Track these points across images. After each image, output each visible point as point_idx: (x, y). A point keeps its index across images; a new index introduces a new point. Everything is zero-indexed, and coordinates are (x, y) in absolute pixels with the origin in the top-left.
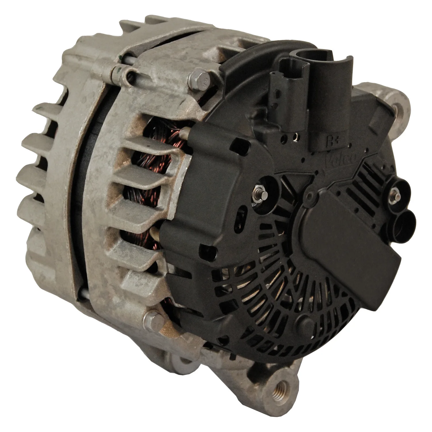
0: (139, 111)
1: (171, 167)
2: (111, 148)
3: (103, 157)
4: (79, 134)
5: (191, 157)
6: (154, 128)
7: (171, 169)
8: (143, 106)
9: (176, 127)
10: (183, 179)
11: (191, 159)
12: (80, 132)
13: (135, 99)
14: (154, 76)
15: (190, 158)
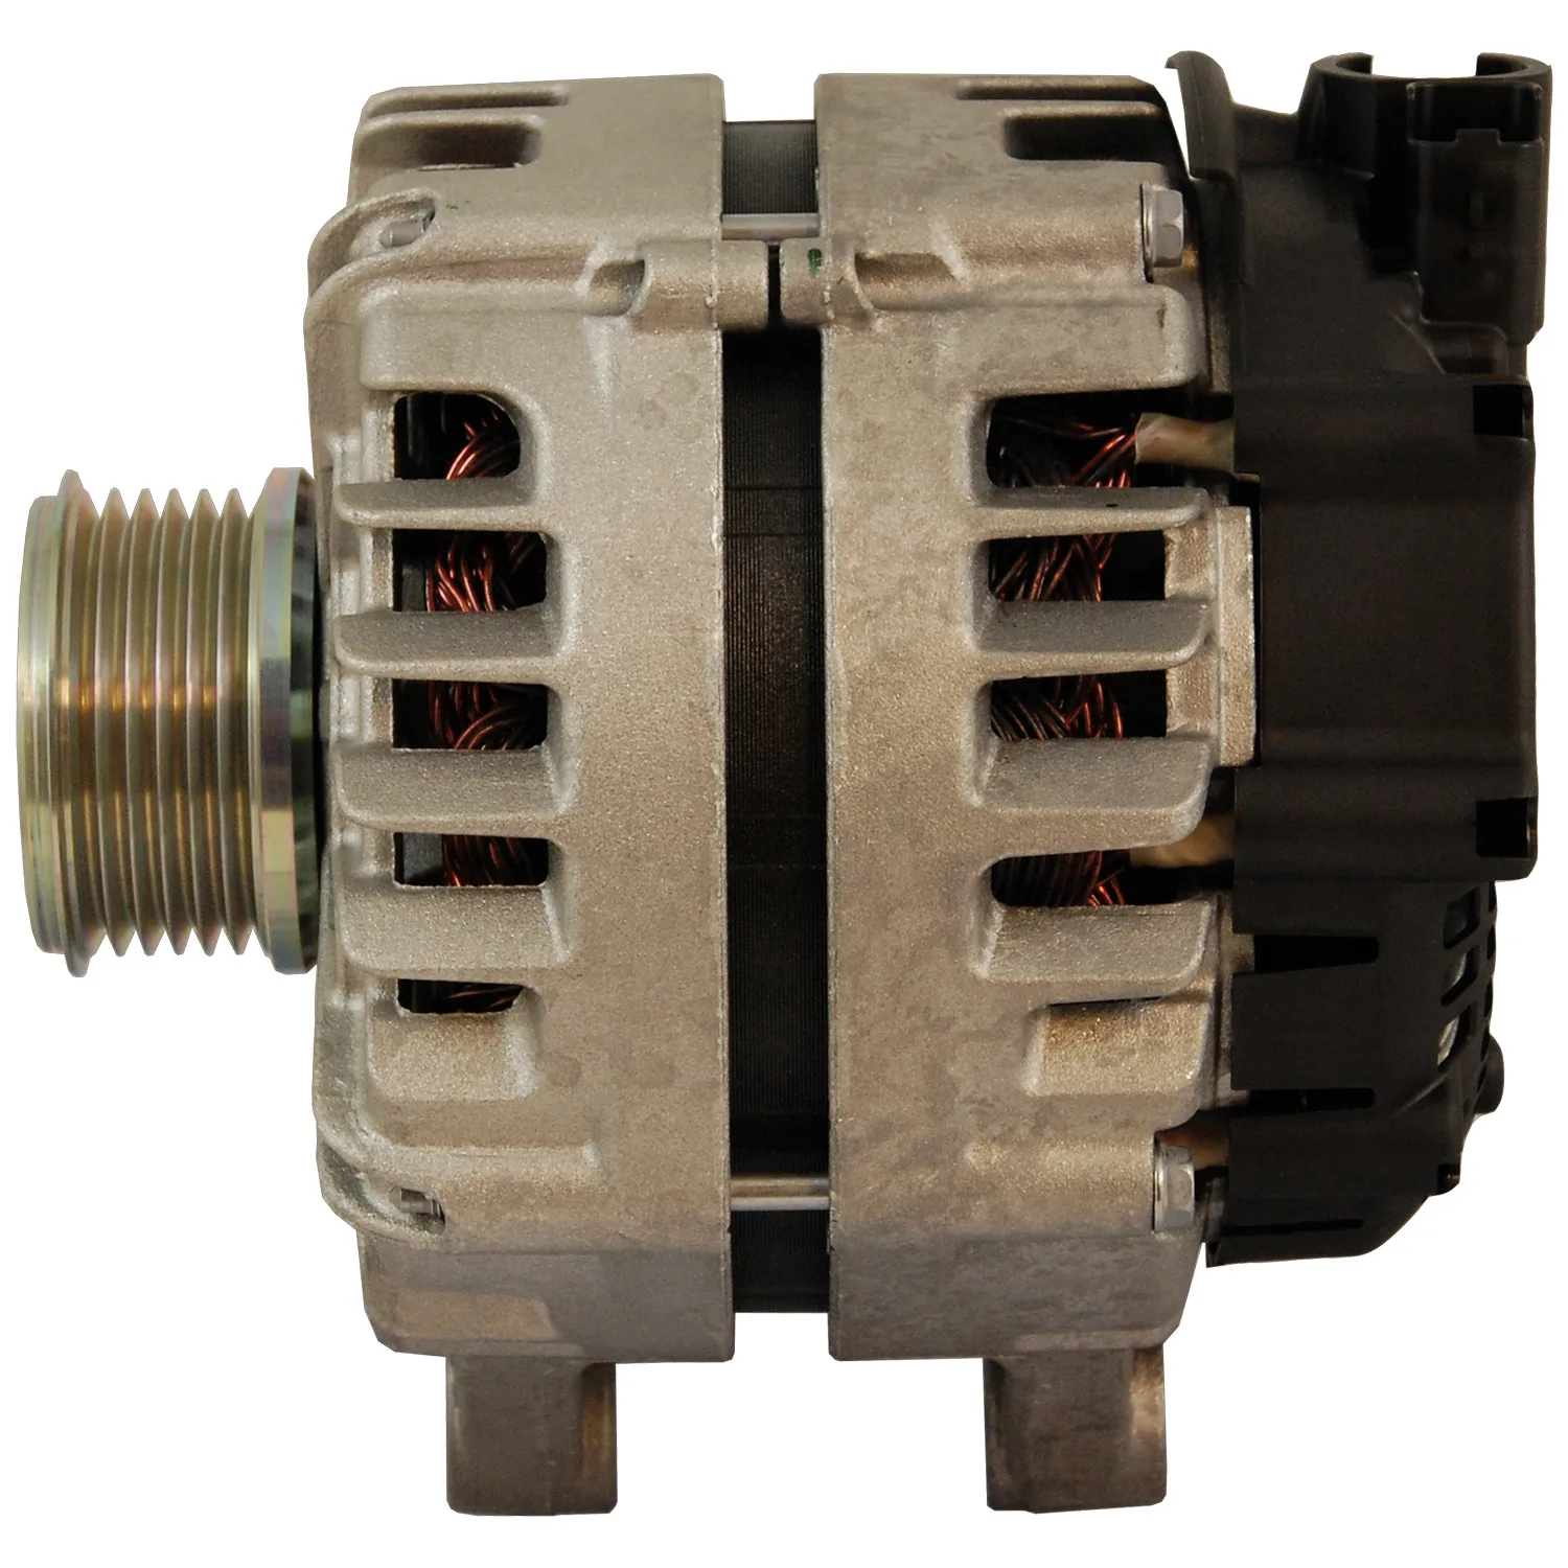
0: (978, 394)
1: (1178, 570)
2: (924, 555)
3: (902, 598)
4: (715, 545)
5: (1248, 510)
6: (1002, 453)
7: (1181, 578)
8: (984, 368)
9: (1088, 428)
10: (1252, 597)
11: (1248, 519)
12: (715, 536)
13: (927, 353)
14: (952, 256)
15: (1245, 516)
